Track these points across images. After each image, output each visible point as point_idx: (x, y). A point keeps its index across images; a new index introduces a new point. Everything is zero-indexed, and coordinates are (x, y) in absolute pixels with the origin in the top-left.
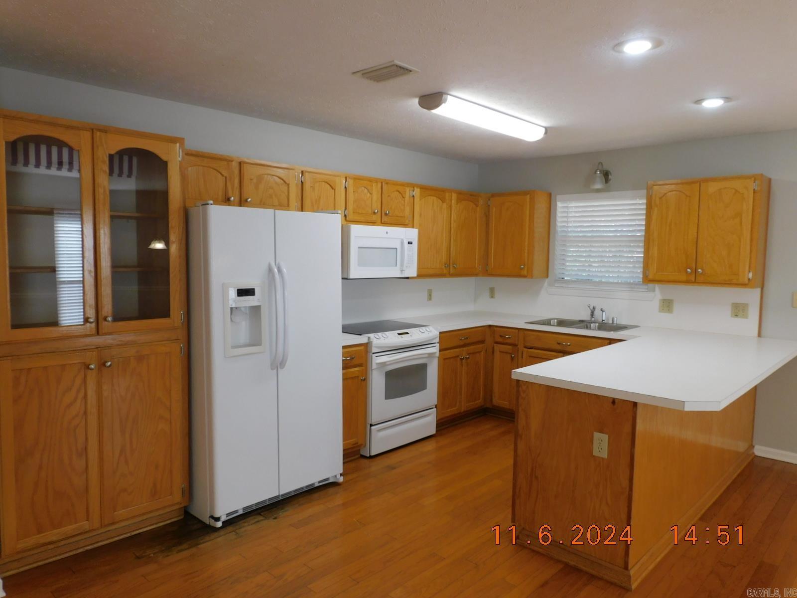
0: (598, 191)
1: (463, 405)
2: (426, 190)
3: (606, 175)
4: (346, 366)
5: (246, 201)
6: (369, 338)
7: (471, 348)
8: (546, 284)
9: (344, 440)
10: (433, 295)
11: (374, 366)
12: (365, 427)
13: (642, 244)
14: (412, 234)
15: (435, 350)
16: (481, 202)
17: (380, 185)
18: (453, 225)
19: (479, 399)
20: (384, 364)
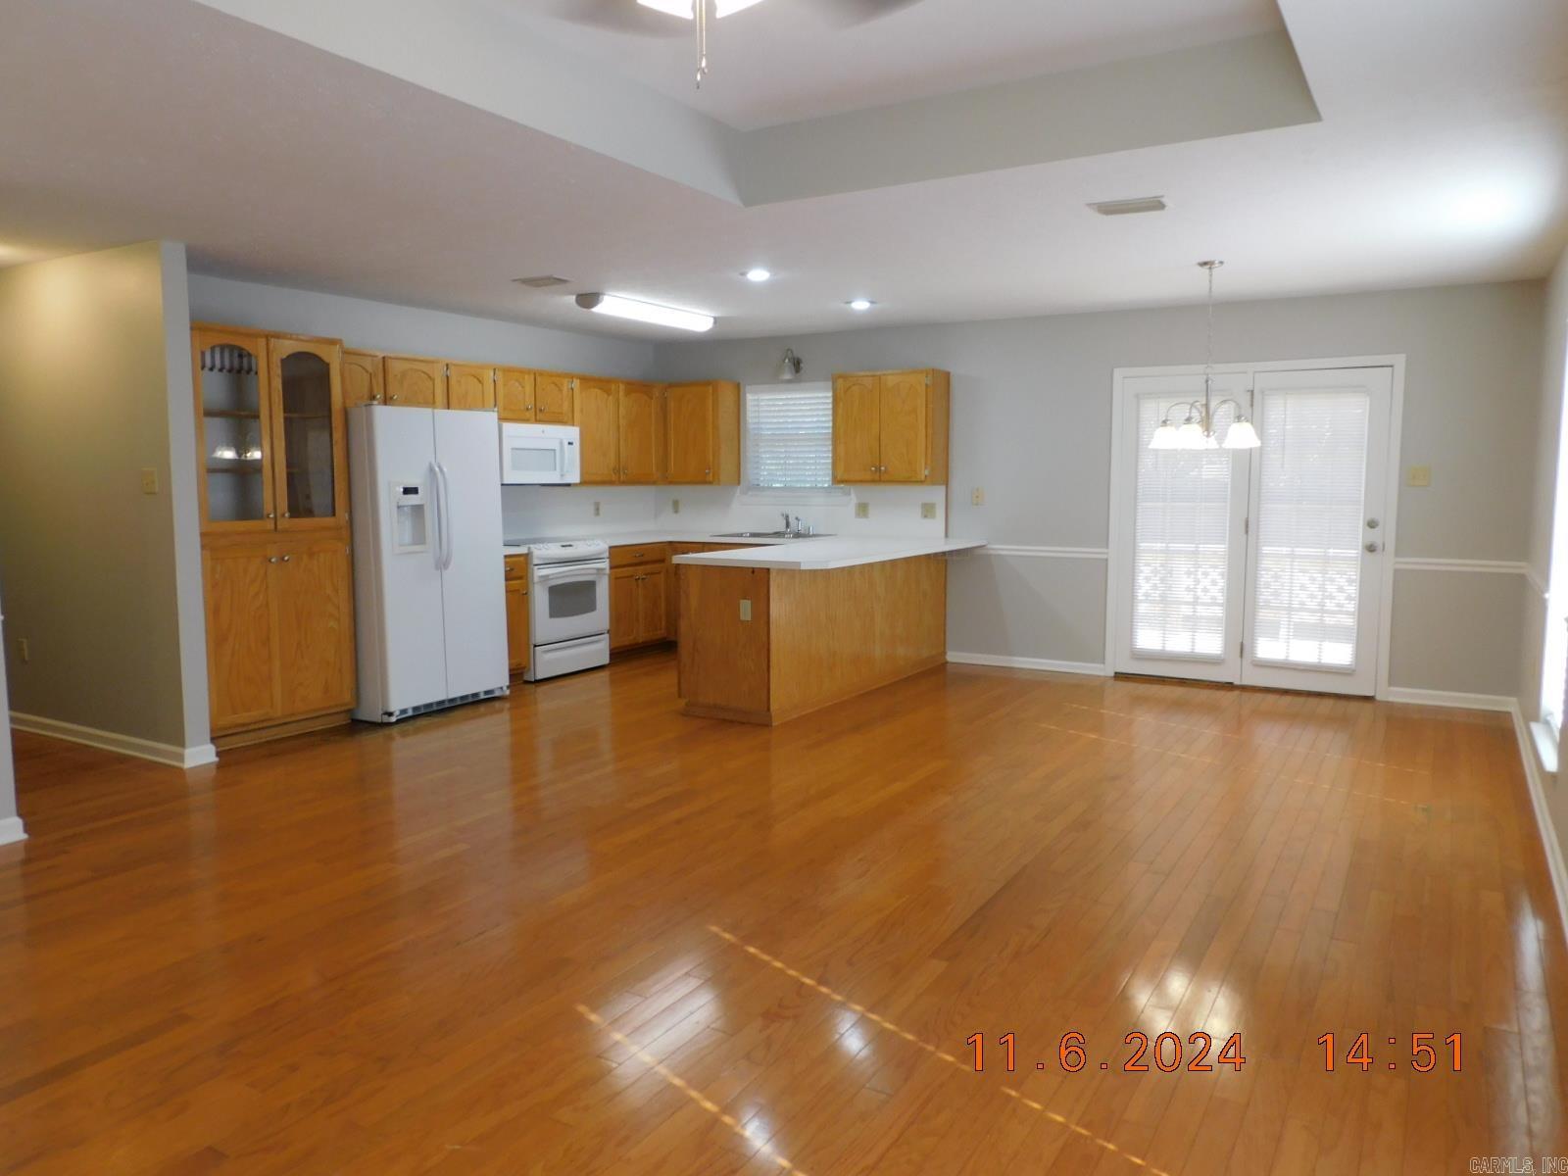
0: (789, 381)
1: (641, 635)
2: (587, 381)
3: (797, 365)
4: (508, 577)
5: (391, 398)
6: (529, 548)
7: (649, 568)
8: (738, 491)
9: (510, 659)
10: (601, 508)
11: (536, 579)
12: (529, 648)
13: (830, 442)
14: (572, 433)
15: (605, 565)
16: (656, 393)
17: (533, 377)
18: (622, 422)
19: (661, 629)
20: (545, 578)
